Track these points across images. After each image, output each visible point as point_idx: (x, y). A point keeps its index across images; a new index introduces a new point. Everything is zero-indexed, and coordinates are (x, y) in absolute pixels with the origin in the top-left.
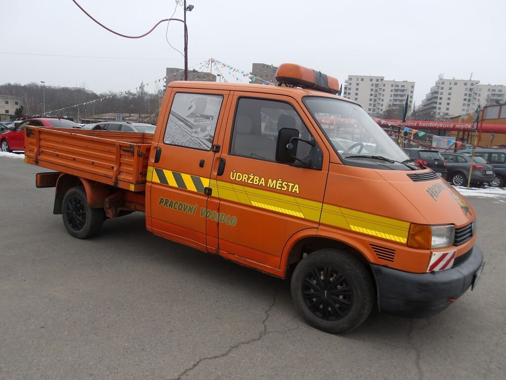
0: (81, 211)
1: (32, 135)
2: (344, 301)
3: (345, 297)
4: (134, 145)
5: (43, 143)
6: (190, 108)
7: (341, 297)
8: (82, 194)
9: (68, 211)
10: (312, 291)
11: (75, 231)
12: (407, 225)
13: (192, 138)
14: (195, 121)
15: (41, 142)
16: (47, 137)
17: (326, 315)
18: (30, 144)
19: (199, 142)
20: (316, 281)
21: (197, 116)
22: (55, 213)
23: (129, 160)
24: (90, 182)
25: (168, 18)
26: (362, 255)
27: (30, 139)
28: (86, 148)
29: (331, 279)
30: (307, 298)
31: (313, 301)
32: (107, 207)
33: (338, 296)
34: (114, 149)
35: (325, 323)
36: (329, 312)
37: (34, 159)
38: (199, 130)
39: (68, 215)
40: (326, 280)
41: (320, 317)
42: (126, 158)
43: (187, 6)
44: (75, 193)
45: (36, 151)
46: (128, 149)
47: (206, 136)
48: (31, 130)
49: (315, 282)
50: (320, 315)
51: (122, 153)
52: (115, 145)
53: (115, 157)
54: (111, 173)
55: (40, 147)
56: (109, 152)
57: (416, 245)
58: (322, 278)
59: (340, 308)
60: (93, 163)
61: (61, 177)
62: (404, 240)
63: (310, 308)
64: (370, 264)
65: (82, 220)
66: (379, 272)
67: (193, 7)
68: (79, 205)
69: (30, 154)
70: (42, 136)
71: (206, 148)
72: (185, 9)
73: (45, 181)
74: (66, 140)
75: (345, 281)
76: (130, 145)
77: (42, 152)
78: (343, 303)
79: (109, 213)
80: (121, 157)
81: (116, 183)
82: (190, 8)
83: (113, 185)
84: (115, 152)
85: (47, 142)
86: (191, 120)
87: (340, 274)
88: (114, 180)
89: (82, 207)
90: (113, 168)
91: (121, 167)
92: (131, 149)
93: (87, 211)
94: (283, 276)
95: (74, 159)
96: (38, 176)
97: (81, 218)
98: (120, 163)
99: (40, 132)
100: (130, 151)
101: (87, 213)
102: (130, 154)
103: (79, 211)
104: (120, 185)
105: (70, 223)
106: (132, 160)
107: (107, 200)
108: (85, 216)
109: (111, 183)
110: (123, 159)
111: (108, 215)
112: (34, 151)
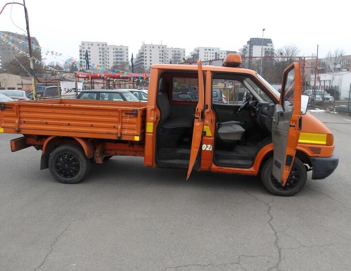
0: (74, 163)
1: (7, 109)
4: (137, 109)
7: (294, 177)
8: (75, 150)
9: (57, 165)
11: (67, 179)
12: (325, 135)
15: (21, 114)
18: (5, 116)
22: (42, 169)
23: (130, 120)
24: (85, 139)
26: (305, 153)
27: (4, 113)
28: (83, 115)
32: (98, 156)
34: (116, 114)
35: (285, 192)
39: (57, 167)
42: (127, 119)
45: (17, 121)
46: (132, 112)
48: (6, 105)
50: (283, 189)
51: (124, 115)
52: (117, 110)
53: (117, 119)
54: (114, 131)
55: (20, 117)
56: (109, 116)
57: (329, 144)
59: (293, 183)
60: (92, 125)
61: (50, 140)
62: (324, 143)
64: (309, 157)
68: (71, 159)
69: (6, 125)
70: (22, 109)
74: (56, 111)
76: (134, 109)
78: (295, 180)
79: (98, 160)
80: (122, 118)
83: (117, 139)
84: (118, 115)
88: (119, 135)
89: (75, 160)
90: (114, 127)
91: (123, 125)
92: (134, 112)
93: (82, 161)
94: (257, 173)
95: (69, 124)
96: (13, 142)
97: (74, 168)
98: (122, 123)
99: (20, 106)
100: (133, 114)
101: (81, 163)
102: (132, 116)
103: (72, 163)
104: (124, 138)
105: (59, 174)
106: (134, 120)
107: (97, 151)
108: (78, 166)
109: (114, 137)
110: (124, 120)
111: (97, 162)
112: (15, 122)
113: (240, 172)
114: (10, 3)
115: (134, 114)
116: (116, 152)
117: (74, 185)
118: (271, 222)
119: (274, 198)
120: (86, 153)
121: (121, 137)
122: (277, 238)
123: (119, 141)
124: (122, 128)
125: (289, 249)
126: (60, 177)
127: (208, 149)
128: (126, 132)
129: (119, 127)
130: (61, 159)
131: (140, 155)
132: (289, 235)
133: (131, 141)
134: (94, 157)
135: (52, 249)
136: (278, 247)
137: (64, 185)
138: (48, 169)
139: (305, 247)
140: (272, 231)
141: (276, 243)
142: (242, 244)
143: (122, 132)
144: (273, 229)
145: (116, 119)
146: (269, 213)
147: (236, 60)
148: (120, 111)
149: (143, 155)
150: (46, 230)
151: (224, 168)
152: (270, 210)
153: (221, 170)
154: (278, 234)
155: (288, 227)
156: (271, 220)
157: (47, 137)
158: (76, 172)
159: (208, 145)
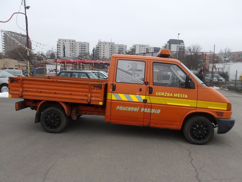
0: (58, 119)
1: (15, 82)
2: (206, 133)
3: (206, 131)
4: (102, 84)
5: (25, 86)
6: (128, 67)
7: (205, 131)
10: (194, 132)
11: (52, 130)
12: (226, 104)
13: (133, 79)
14: (133, 72)
15: (24, 85)
18: (13, 87)
19: (137, 81)
20: (196, 128)
21: (133, 70)
22: (36, 122)
24: (66, 103)
26: (212, 116)
27: (12, 84)
29: (201, 126)
30: (192, 135)
31: (194, 135)
32: (74, 114)
33: (204, 131)
34: (87, 86)
35: (200, 142)
36: (201, 138)
37: (20, 95)
38: (136, 76)
39: (46, 122)
42: (95, 90)
44: (52, 110)
45: (21, 90)
47: (140, 78)
48: (14, 79)
51: (93, 87)
52: (89, 84)
56: (83, 88)
57: (229, 110)
58: (198, 126)
59: (205, 135)
60: (71, 94)
62: (226, 109)
63: (193, 138)
64: (215, 118)
65: (58, 123)
66: (219, 120)
68: (56, 116)
69: (13, 92)
70: (24, 82)
71: (141, 83)
72: (25, 8)
74: (47, 84)
76: (99, 84)
79: (74, 118)
80: (91, 90)
83: (88, 103)
85: (29, 85)
86: (131, 72)
87: (204, 124)
88: (89, 101)
89: (58, 117)
90: (86, 95)
91: (91, 94)
92: (99, 86)
94: (180, 129)
95: (56, 93)
96: (17, 104)
97: (57, 122)
98: (91, 93)
99: (23, 80)
100: (99, 87)
101: (62, 119)
102: (98, 88)
103: (56, 119)
104: (92, 103)
105: (47, 126)
106: (99, 91)
107: (73, 111)
108: (60, 121)
109: (86, 102)
110: (93, 91)
111: (73, 119)
112: (19, 91)
113: (169, 128)
114: (17, 13)
117: (57, 134)
118: (192, 162)
119: (192, 146)
120: (66, 113)
121: (90, 102)
122: (197, 174)
123: (89, 105)
124: (91, 96)
125: (206, 181)
126: (48, 128)
127: (148, 112)
128: (93, 99)
129: (89, 95)
130: (49, 117)
131: (102, 115)
132: (205, 172)
133: (96, 105)
134: (71, 115)
135: (46, 178)
136: (198, 180)
137: (50, 134)
139: (217, 179)
140: (193, 168)
141: (197, 177)
142: (174, 177)
143: (91, 99)
144: (194, 167)
145: (87, 90)
146: (190, 156)
147: (167, 53)
148: (90, 85)
149: (104, 115)
150: (40, 164)
152: (190, 154)
153: (157, 126)
154: (198, 170)
155: (204, 166)
156: (192, 161)
157: (41, 101)
158: (59, 125)
159: (148, 109)
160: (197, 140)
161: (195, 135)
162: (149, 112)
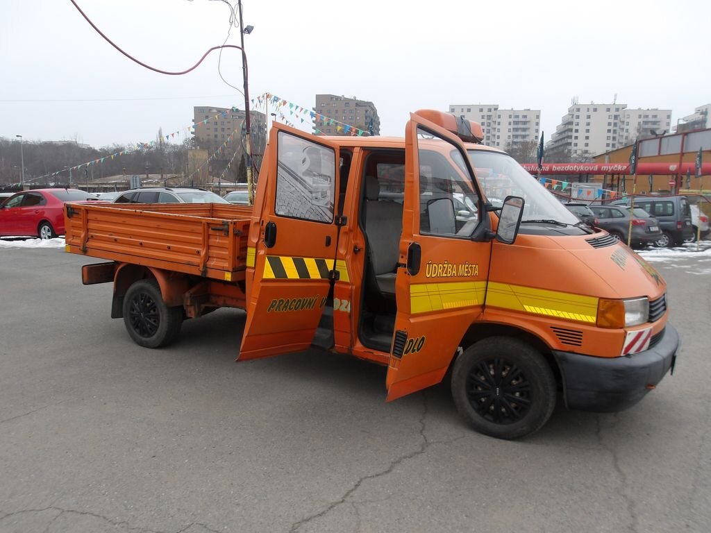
0: (152, 311)
1: (75, 215)
2: (521, 399)
3: (522, 395)
4: (228, 222)
5: (92, 225)
7: (517, 394)
8: (153, 289)
9: (132, 312)
10: (480, 389)
11: (144, 339)
12: (595, 301)
13: (314, 207)
15: (89, 224)
16: (99, 217)
17: (498, 417)
18: (73, 227)
19: (321, 212)
20: (485, 377)
22: (114, 316)
23: (220, 241)
24: (163, 271)
25: (221, 45)
26: (542, 340)
27: (72, 221)
28: (158, 228)
29: (504, 373)
30: (473, 397)
31: (481, 402)
32: (188, 304)
33: (513, 393)
34: (200, 229)
36: (503, 413)
37: (81, 247)
39: (133, 318)
40: (498, 376)
41: (491, 421)
42: (216, 239)
43: (245, 27)
44: (142, 289)
45: (83, 236)
46: (218, 227)
47: (327, 204)
48: (74, 208)
49: (483, 378)
50: (491, 418)
51: (211, 232)
52: (201, 222)
53: (201, 238)
54: (196, 260)
55: (88, 230)
56: (192, 232)
57: (606, 324)
58: (492, 372)
59: (516, 408)
60: (169, 248)
61: (121, 269)
62: (592, 319)
63: (478, 411)
64: (553, 351)
65: (153, 323)
66: (563, 359)
67: (252, 28)
68: (148, 304)
69: (72, 241)
70: (91, 216)
71: (328, 219)
72: (242, 32)
73: (95, 275)
74: (128, 220)
75: (522, 375)
76: (223, 222)
77: (92, 236)
78: (521, 402)
79: (190, 312)
80: (209, 238)
81: (205, 272)
82: (249, 30)
83: (200, 274)
84: (202, 231)
85: (98, 223)
87: (515, 367)
88: (202, 269)
90: (197, 252)
91: (209, 251)
92: (221, 227)
93: (161, 311)
95: (141, 244)
96: (85, 268)
97: (152, 321)
98: (208, 246)
99: (87, 211)
101: (161, 314)
102: (222, 234)
104: (211, 274)
105: (135, 328)
106: (225, 241)
107: (187, 295)
108: (158, 319)
109: (197, 272)
110: (212, 240)
111: (189, 315)
112: (80, 237)
115: (222, 229)
116: (225, 301)
117: (151, 350)
120: (163, 297)
124: (207, 256)
126: (135, 333)
127: (343, 309)
128: (214, 263)
129: (203, 253)
130: (137, 304)
138: (122, 319)
148: (204, 225)
151: (376, 353)
153: (370, 357)
159: (343, 301)
160: (488, 420)
161: (483, 400)
162: (345, 310)
